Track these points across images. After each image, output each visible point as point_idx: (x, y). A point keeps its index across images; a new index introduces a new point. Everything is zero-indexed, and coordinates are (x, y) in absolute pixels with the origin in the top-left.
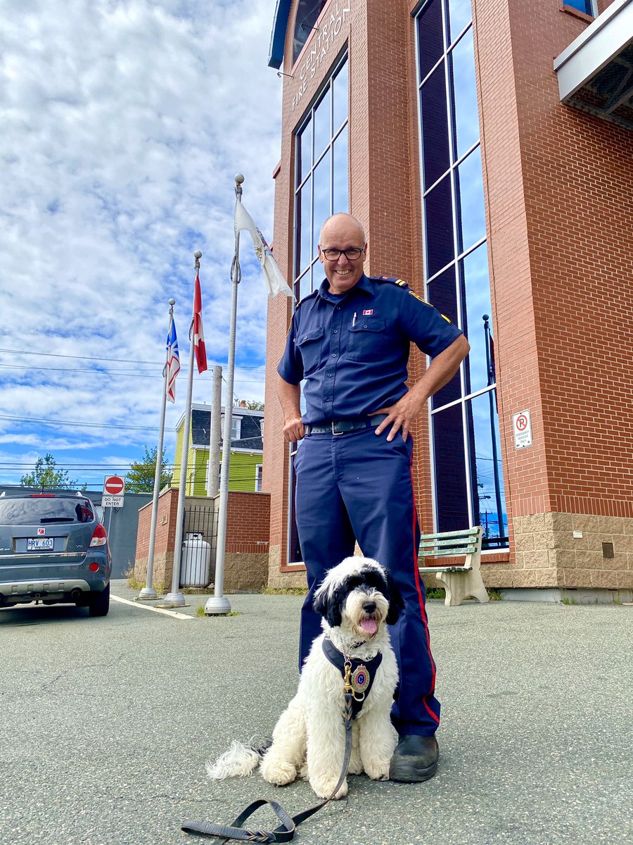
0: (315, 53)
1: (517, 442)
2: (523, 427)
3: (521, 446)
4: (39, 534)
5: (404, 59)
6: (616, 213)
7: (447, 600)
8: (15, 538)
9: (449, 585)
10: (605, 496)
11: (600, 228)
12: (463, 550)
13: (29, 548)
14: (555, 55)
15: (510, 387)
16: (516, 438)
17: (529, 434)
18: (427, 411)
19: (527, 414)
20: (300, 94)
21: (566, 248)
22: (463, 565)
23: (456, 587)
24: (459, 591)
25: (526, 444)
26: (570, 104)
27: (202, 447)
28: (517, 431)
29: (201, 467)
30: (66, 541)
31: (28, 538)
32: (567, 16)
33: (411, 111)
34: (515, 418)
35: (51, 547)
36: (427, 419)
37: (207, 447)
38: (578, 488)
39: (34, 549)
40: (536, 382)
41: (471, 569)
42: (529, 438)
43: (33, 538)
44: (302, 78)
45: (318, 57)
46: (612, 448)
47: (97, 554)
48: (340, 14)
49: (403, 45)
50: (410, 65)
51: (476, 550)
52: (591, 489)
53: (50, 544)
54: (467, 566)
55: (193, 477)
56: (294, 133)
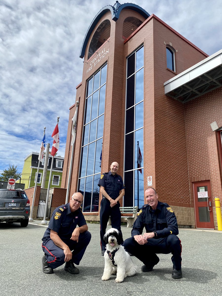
0: (96, 59)
1: (148, 184)
2: (150, 180)
3: (149, 185)
4: (12, 202)
5: (123, 69)
6: (176, 125)
7: (128, 226)
8: (5, 203)
9: (128, 222)
10: (169, 200)
11: (172, 129)
12: (132, 212)
13: (9, 206)
14: (164, 81)
15: (147, 169)
16: (148, 183)
17: (152, 183)
18: (123, 171)
19: (151, 177)
20: (90, 69)
21: (163, 134)
22: (132, 216)
23: (130, 222)
24: (131, 223)
25: (151, 185)
26: (167, 95)
27: (35, 167)
28: (148, 181)
29: (33, 174)
30: (20, 204)
31: (9, 203)
32: (168, 71)
33: (124, 85)
34: (148, 178)
35: (15, 206)
36: (123, 174)
37: (37, 168)
38: (163, 198)
39: (10, 206)
40: (154, 169)
41: (134, 218)
42: (152, 184)
43: (10, 203)
44: (91, 65)
45: (97, 61)
46: (171, 187)
47: (27, 208)
48: (105, 52)
49: (123, 66)
50: (125, 72)
51: (136, 212)
52: (166, 198)
53: (15, 205)
54: (133, 217)
55: (30, 178)
56: (87, 80)
